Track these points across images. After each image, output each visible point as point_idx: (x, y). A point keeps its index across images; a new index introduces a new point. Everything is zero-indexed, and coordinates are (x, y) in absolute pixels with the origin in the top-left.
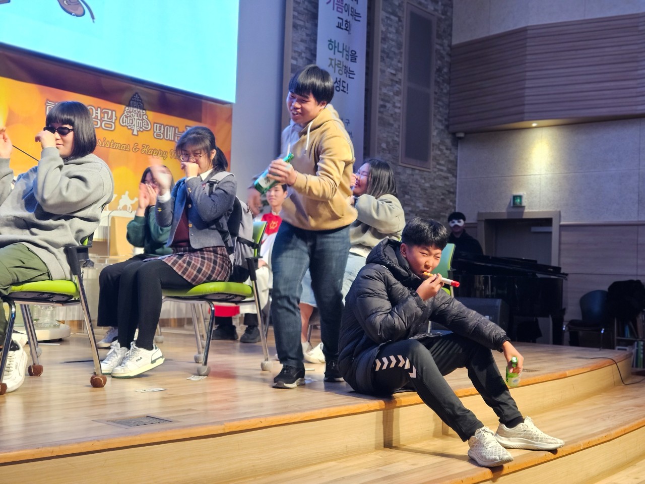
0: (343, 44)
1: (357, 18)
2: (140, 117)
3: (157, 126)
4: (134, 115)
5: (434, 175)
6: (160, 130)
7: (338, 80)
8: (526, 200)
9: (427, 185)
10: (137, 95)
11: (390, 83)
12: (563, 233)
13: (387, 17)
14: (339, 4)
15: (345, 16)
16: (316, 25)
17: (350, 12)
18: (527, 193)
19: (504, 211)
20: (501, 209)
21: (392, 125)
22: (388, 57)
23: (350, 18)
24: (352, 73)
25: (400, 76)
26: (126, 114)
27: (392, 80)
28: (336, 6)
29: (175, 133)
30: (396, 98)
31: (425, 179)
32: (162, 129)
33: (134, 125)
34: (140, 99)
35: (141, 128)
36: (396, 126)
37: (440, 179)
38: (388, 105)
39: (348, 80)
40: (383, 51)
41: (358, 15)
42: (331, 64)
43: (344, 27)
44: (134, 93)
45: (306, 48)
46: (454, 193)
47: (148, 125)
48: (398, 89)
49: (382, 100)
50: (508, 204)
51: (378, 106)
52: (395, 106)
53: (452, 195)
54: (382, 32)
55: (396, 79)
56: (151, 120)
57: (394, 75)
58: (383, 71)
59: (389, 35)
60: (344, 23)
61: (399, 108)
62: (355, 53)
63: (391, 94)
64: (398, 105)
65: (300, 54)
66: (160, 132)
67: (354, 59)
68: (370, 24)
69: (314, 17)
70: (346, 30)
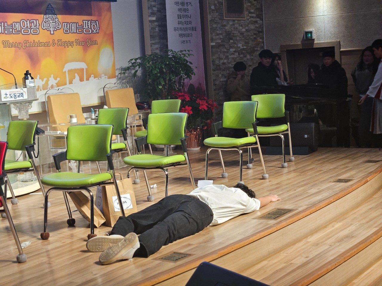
2: (54, 21)
3: (64, 24)
4: (49, 20)
5: (248, 22)
6: (67, 27)
8: (315, 35)
9: (244, 30)
10: (50, 5)
12: (342, 57)
18: (315, 29)
19: (299, 43)
20: (297, 42)
26: (45, 20)
29: (76, 27)
31: (242, 26)
32: (68, 26)
33: (51, 27)
35: (55, 28)
37: (252, 24)
44: (48, 4)
46: (262, 32)
47: (59, 25)
50: (302, 38)
53: (261, 34)
56: (60, 22)
66: (67, 29)
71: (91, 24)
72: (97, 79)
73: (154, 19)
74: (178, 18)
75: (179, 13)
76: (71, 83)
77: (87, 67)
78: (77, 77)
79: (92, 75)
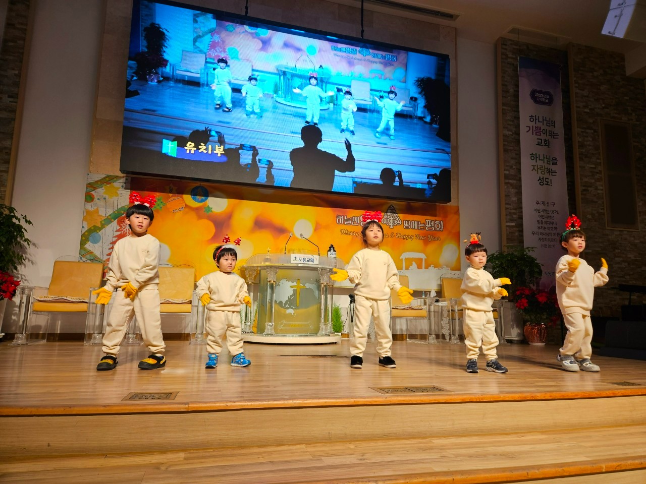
0: (544, 155)
1: (555, 137)
2: (394, 218)
3: (405, 222)
4: (390, 217)
7: (541, 178)
9: (637, 241)
10: (392, 206)
11: (590, 174)
13: (582, 132)
14: (538, 131)
15: (543, 137)
17: (548, 134)
22: (587, 157)
23: (548, 138)
24: (555, 172)
25: (600, 168)
26: (385, 217)
27: (592, 172)
28: (534, 132)
29: (418, 225)
30: (598, 183)
31: (634, 237)
32: (409, 223)
33: (391, 223)
34: (394, 208)
35: (395, 224)
38: (590, 189)
39: (551, 177)
40: (582, 154)
41: (557, 134)
42: (534, 169)
43: (543, 144)
44: (390, 205)
47: (400, 222)
48: (599, 177)
49: (584, 186)
51: (580, 191)
54: (579, 142)
55: (596, 170)
56: (401, 219)
57: (595, 168)
58: (583, 167)
59: (585, 143)
60: (543, 141)
61: (602, 190)
62: (556, 159)
63: (593, 181)
64: (600, 187)
66: (408, 225)
67: (555, 163)
70: (546, 145)
71: (435, 224)
72: (437, 269)
73: (513, 224)
74: (539, 223)
75: (540, 219)
76: (407, 268)
77: (426, 258)
78: (414, 264)
79: (432, 265)
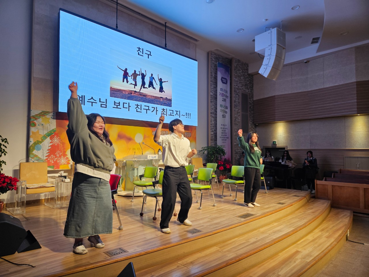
0: (224, 105)
1: (227, 97)
7: (223, 115)
8: (277, 143)
11: (237, 113)
13: (235, 96)
14: (223, 95)
15: (224, 98)
16: (217, 100)
17: (225, 96)
18: (277, 141)
20: (270, 145)
21: (238, 124)
22: (236, 106)
23: (225, 98)
24: (227, 112)
25: (240, 111)
27: (237, 112)
30: (239, 117)
36: (239, 124)
38: (237, 119)
39: (226, 114)
40: (235, 105)
42: (221, 111)
43: (224, 100)
45: (214, 107)
48: (239, 114)
49: (235, 118)
50: (272, 144)
51: (234, 120)
52: (238, 119)
55: (238, 112)
58: (235, 110)
59: (236, 100)
62: (227, 106)
63: (237, 116)
64: (239, 119)
65: (213, 109)
67: (227, 108)
68: (231, 97)
69: (216, 98)
74: (222, 134)
75: (222, 131)
